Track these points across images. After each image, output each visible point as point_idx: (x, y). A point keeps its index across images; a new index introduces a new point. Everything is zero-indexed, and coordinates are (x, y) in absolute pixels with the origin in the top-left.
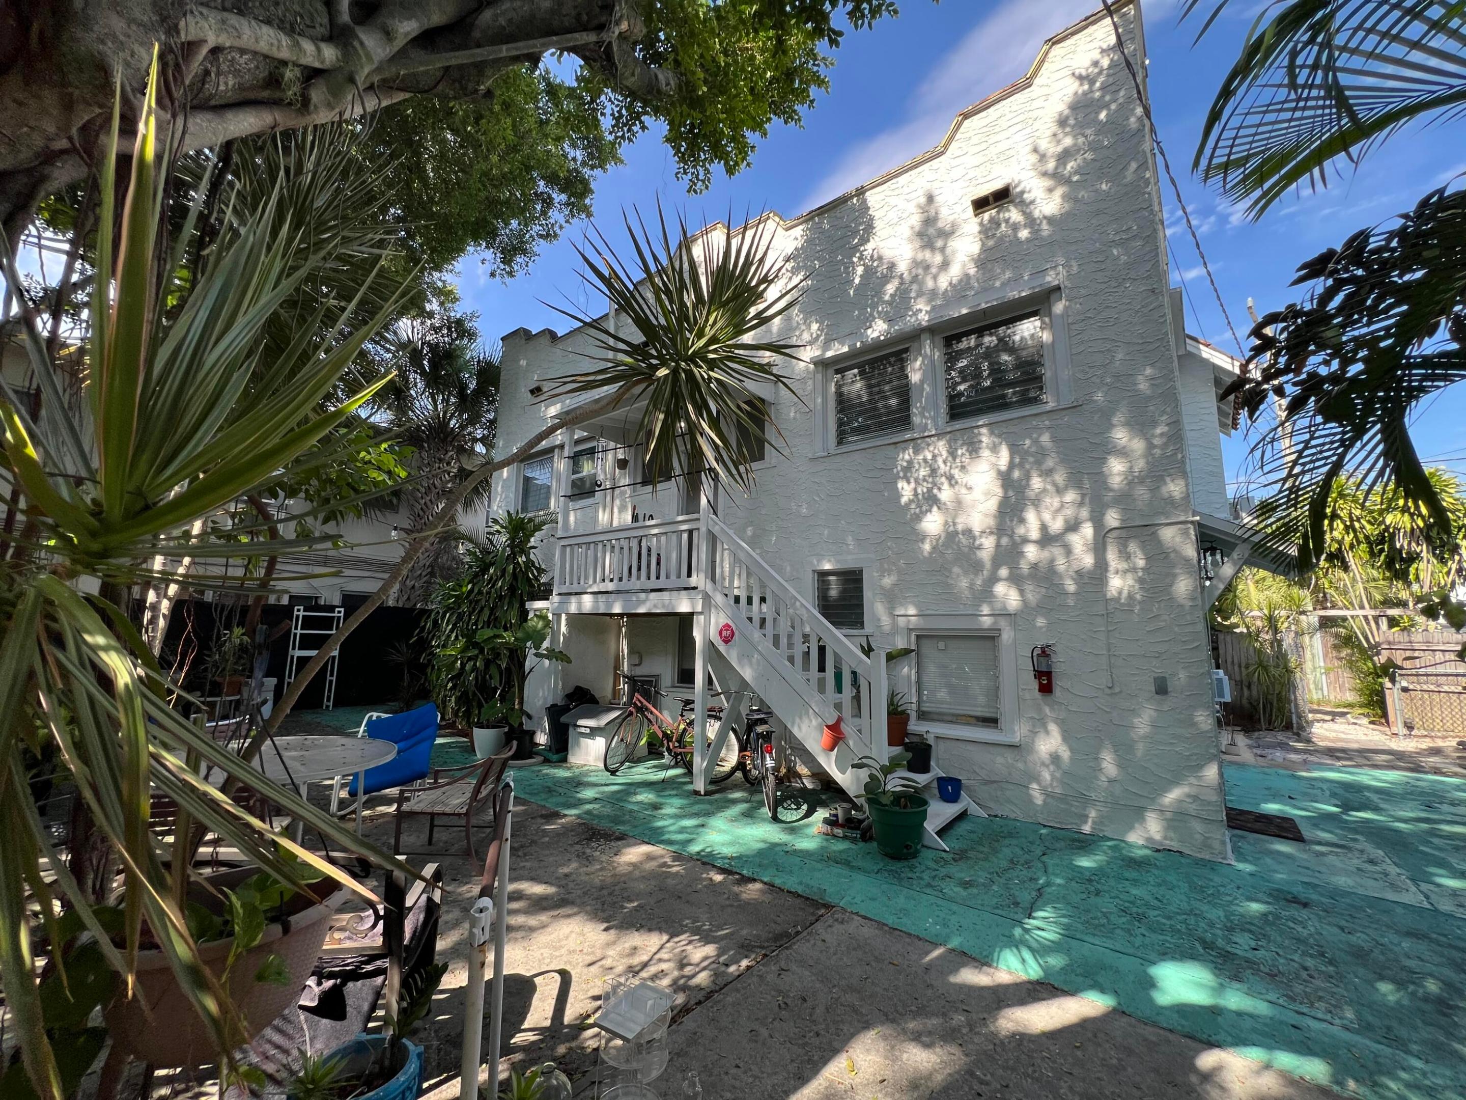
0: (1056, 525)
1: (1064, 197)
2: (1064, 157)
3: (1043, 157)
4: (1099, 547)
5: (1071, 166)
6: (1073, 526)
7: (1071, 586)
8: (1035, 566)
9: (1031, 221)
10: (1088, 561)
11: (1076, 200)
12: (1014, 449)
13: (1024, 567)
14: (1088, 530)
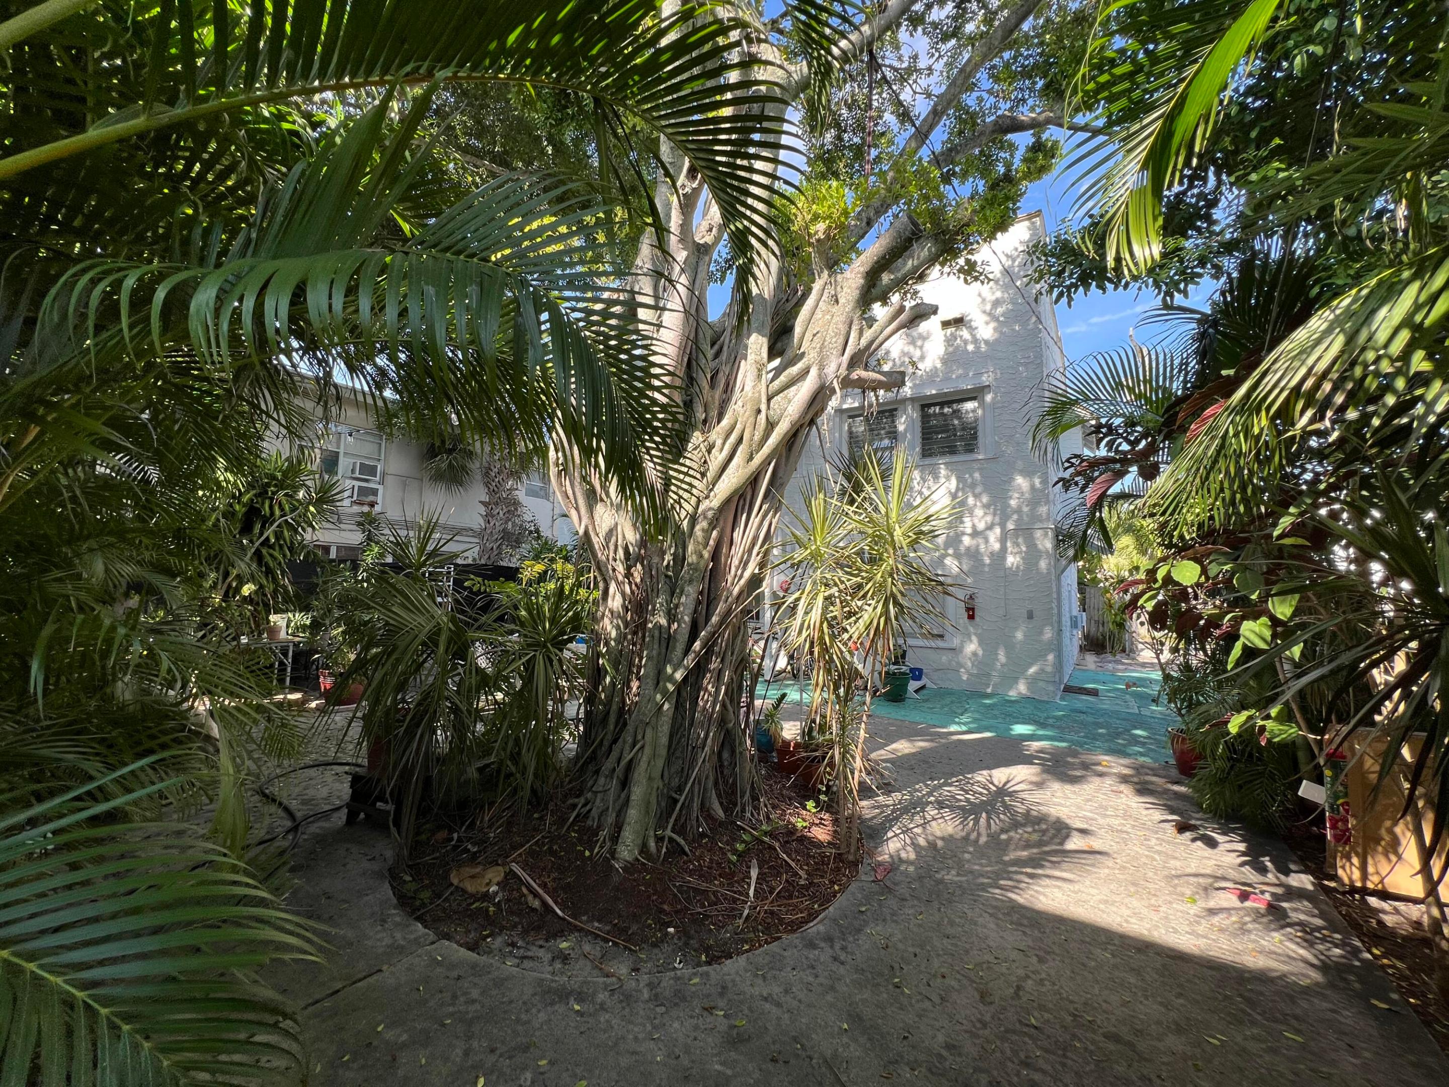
0: (981, 526)
1: (995, 329)
2: (996, 303)
3: (984, 300)
4: (1003, 540)
5: (1000, 310)
6: (990, 527)
7: (987, 561)
8: (968, 549)
9: (975, 341)
10: (997, 546)
11: (1001, 333)
12: (959, 479)
13: (962, 549)
14: (998, 530)
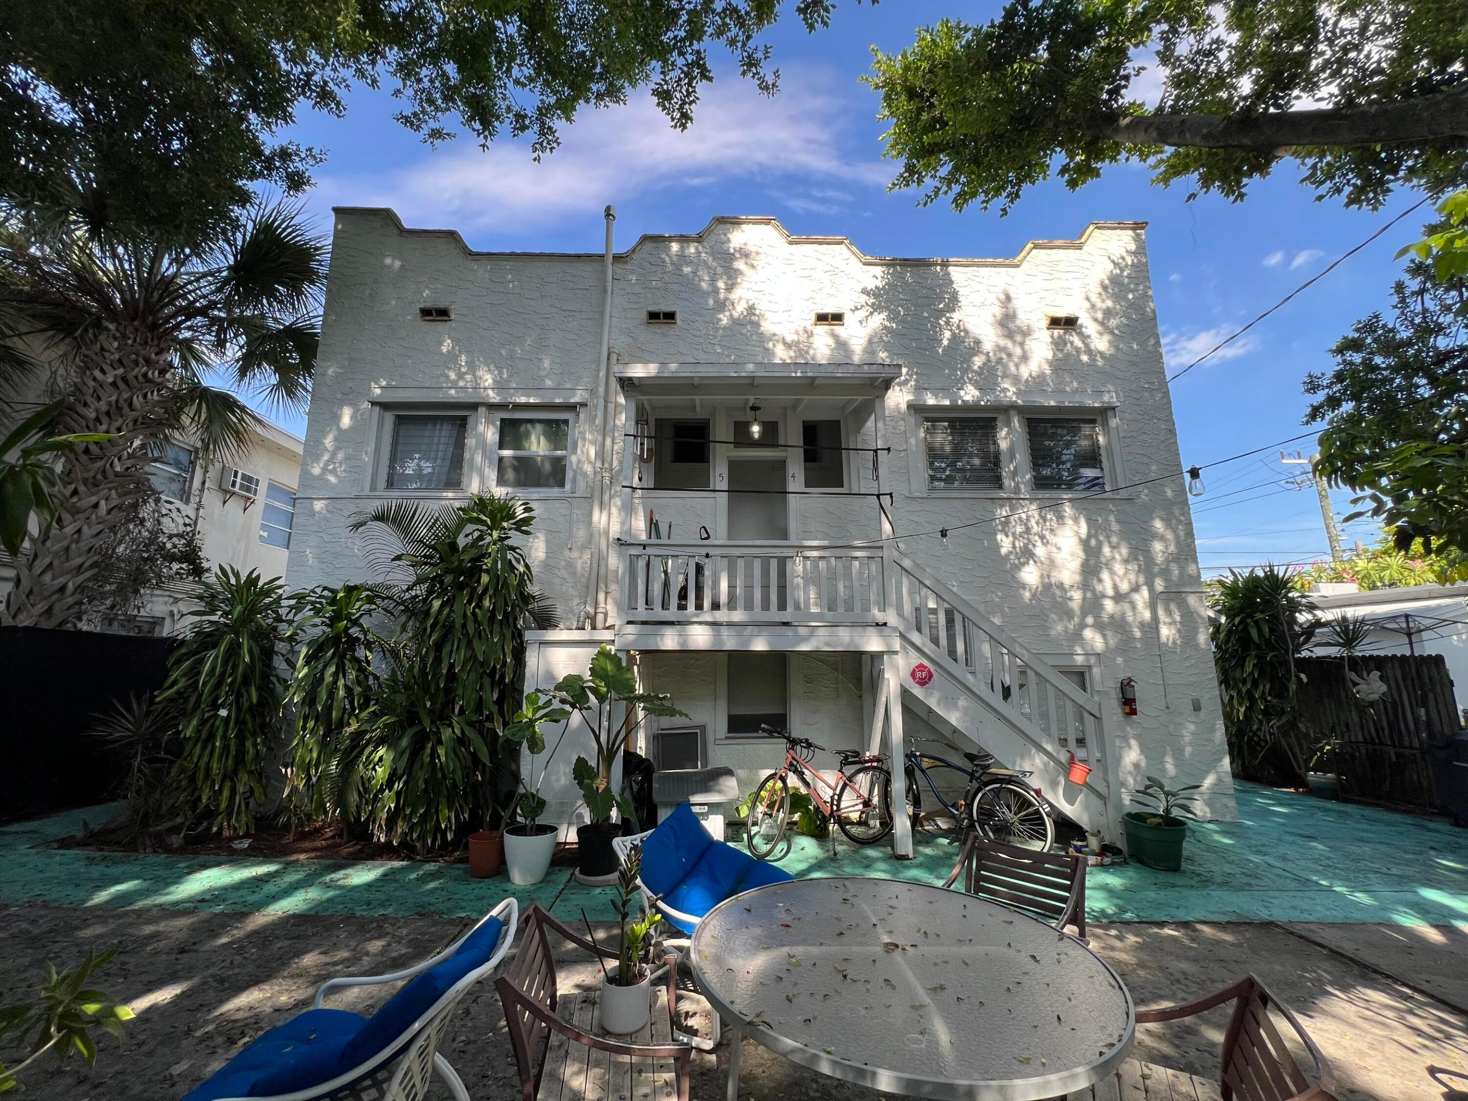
0: (1124, 587)
1: (1110, 342)
2: (1108, 313)
3: (1093, 306)
4: (1153, 607)
5: (1113, 322)
6: (1136, 589)
7: (1138, 634)
8: (1112, 617)
9: (1089, 351)
10: (1147, 615)
11: (1117, 348)
12: (1089, 521)
13: (1105, 618)
14: (1145, 592)
